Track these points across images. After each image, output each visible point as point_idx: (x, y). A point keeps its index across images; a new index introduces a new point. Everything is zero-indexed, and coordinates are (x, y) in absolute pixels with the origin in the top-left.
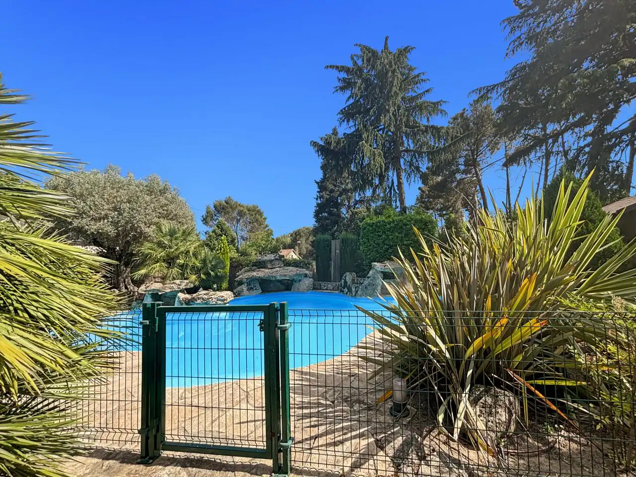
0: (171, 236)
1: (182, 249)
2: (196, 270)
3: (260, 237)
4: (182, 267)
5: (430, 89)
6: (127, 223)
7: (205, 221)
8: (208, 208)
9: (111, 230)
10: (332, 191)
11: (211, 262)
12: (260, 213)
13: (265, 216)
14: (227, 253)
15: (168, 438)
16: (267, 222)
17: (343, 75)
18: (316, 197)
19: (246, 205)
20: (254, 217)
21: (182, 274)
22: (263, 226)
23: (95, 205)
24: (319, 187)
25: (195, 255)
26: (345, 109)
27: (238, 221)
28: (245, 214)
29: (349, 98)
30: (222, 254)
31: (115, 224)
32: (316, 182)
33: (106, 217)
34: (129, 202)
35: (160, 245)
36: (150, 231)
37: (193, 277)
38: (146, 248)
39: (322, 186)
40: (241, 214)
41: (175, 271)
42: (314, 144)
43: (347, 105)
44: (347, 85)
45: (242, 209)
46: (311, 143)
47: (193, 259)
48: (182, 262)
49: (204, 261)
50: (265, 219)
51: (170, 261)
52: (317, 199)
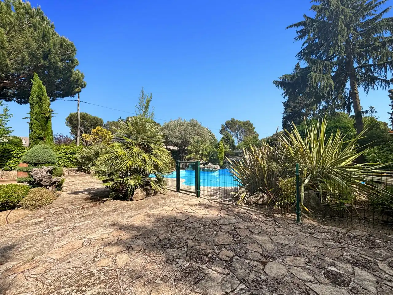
0: (197, 143)
1: (201, 148)
2: (206, 156)
3: (249, 139)
4: (201, 155)
5: (388, 8)
6: (184, 138)
7: (221, 132)
8: (222, 125)
9: (179, 141)
10: (295, 107)
11: (211, 153)
12: (251, 125)
13: (254, 126)
14: (223, 149)
15: (181, 189)
16: (255, 130)
17: (301, 28)
18: (283, 112)
19: (243, 121)
20: (248, 127)
21: (201, 158)
22: (252, 133)
23: (175, 133)
24: (284, 106)
25: (206, 150)
26: (301, 51)
27: (238, 131)
28: (242, 127)
29: (304, 43)
30: (221, 149)
31: (180, 139)
32: (283, 103)
33: (178, 136)
34: (184, 130)
35: (194, 146)
36: (191, 140)
37: (205, 159)
38: (189, 148)
39: (286, 105)
40: (240, 127)
41: (198, 156)
42: (276, 82)
43: (302, 49)
44: (303, 34)
45: (240, 124)
46: (273, 82)
47: (205, 152)
48: (201, 153)
49: (209, 153)
50: (254, 128)
51: (197, 152)
52: (284, 114)
